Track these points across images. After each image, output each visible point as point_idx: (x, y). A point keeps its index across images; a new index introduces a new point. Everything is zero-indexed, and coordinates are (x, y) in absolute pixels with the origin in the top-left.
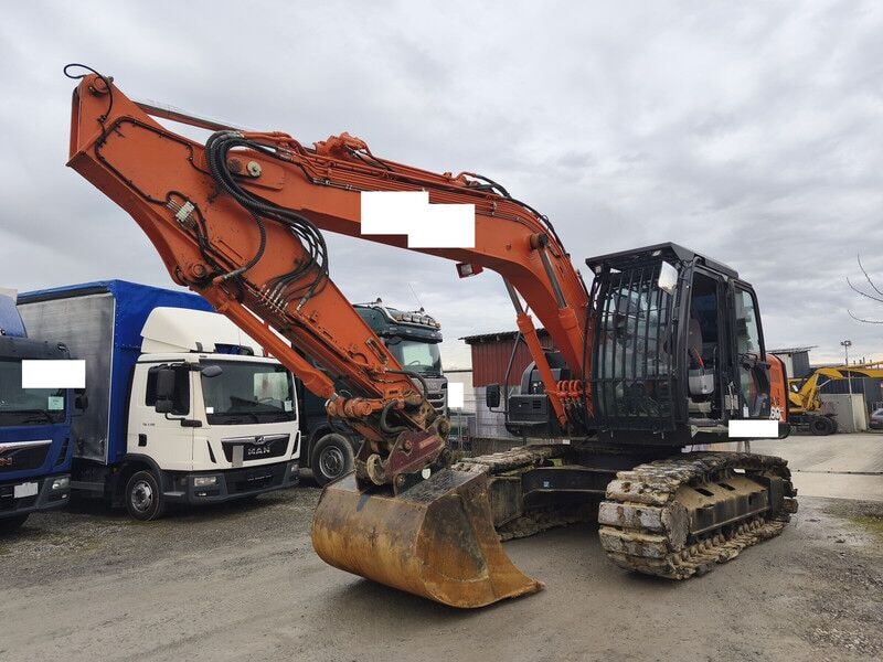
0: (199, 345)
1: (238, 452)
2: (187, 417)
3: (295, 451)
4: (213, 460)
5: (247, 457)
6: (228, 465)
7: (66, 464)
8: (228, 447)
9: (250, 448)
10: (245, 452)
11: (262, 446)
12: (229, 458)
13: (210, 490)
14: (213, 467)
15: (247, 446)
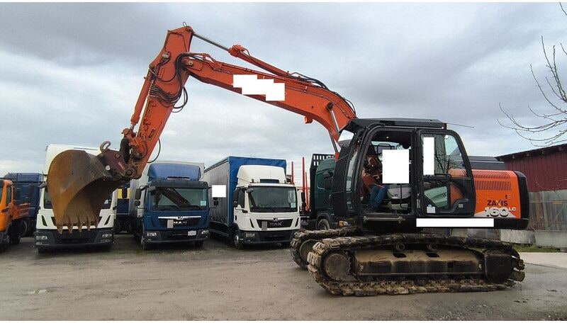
0: (253, 180)
1: (264, 224)
2: (244, 209)
3: (296, 225)
4: (253, 226)
5: (268, 227)
6: (260, 229)
7: (207, 224)
8: (260, 222)
9: (270, 223)
10: (268, 223)
11: (277, 222)
12: (260, 227)
13: (252, 239)
14: (253, 229)
15: (269, 222)
